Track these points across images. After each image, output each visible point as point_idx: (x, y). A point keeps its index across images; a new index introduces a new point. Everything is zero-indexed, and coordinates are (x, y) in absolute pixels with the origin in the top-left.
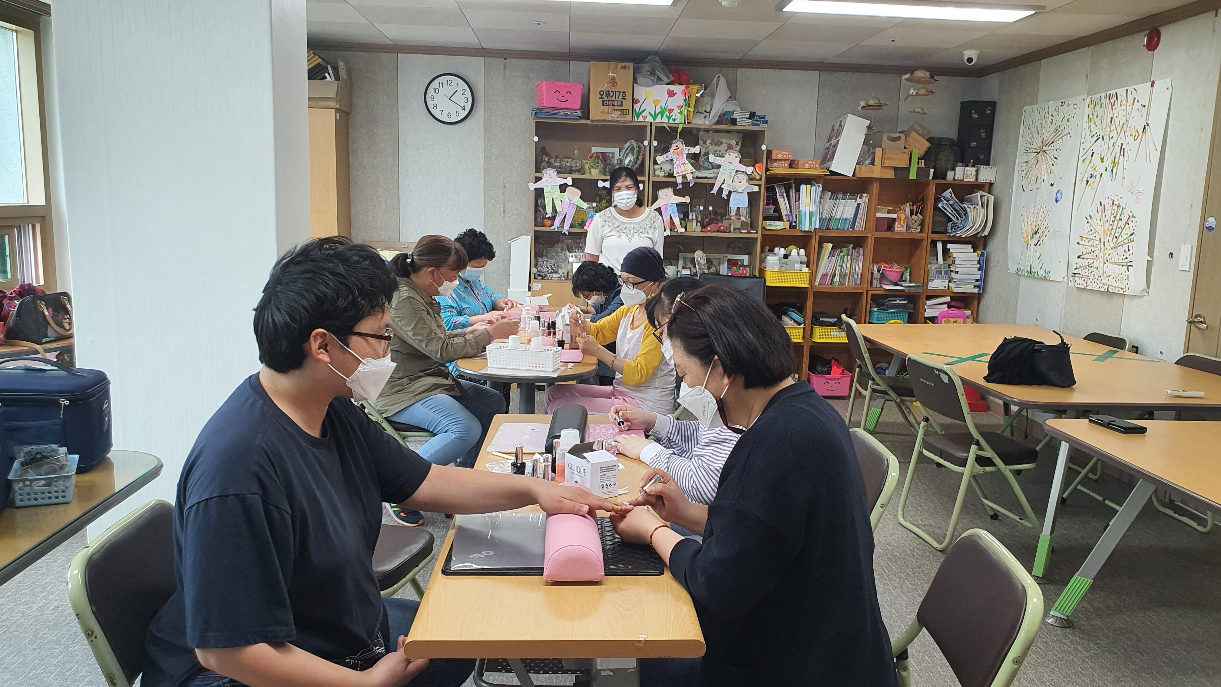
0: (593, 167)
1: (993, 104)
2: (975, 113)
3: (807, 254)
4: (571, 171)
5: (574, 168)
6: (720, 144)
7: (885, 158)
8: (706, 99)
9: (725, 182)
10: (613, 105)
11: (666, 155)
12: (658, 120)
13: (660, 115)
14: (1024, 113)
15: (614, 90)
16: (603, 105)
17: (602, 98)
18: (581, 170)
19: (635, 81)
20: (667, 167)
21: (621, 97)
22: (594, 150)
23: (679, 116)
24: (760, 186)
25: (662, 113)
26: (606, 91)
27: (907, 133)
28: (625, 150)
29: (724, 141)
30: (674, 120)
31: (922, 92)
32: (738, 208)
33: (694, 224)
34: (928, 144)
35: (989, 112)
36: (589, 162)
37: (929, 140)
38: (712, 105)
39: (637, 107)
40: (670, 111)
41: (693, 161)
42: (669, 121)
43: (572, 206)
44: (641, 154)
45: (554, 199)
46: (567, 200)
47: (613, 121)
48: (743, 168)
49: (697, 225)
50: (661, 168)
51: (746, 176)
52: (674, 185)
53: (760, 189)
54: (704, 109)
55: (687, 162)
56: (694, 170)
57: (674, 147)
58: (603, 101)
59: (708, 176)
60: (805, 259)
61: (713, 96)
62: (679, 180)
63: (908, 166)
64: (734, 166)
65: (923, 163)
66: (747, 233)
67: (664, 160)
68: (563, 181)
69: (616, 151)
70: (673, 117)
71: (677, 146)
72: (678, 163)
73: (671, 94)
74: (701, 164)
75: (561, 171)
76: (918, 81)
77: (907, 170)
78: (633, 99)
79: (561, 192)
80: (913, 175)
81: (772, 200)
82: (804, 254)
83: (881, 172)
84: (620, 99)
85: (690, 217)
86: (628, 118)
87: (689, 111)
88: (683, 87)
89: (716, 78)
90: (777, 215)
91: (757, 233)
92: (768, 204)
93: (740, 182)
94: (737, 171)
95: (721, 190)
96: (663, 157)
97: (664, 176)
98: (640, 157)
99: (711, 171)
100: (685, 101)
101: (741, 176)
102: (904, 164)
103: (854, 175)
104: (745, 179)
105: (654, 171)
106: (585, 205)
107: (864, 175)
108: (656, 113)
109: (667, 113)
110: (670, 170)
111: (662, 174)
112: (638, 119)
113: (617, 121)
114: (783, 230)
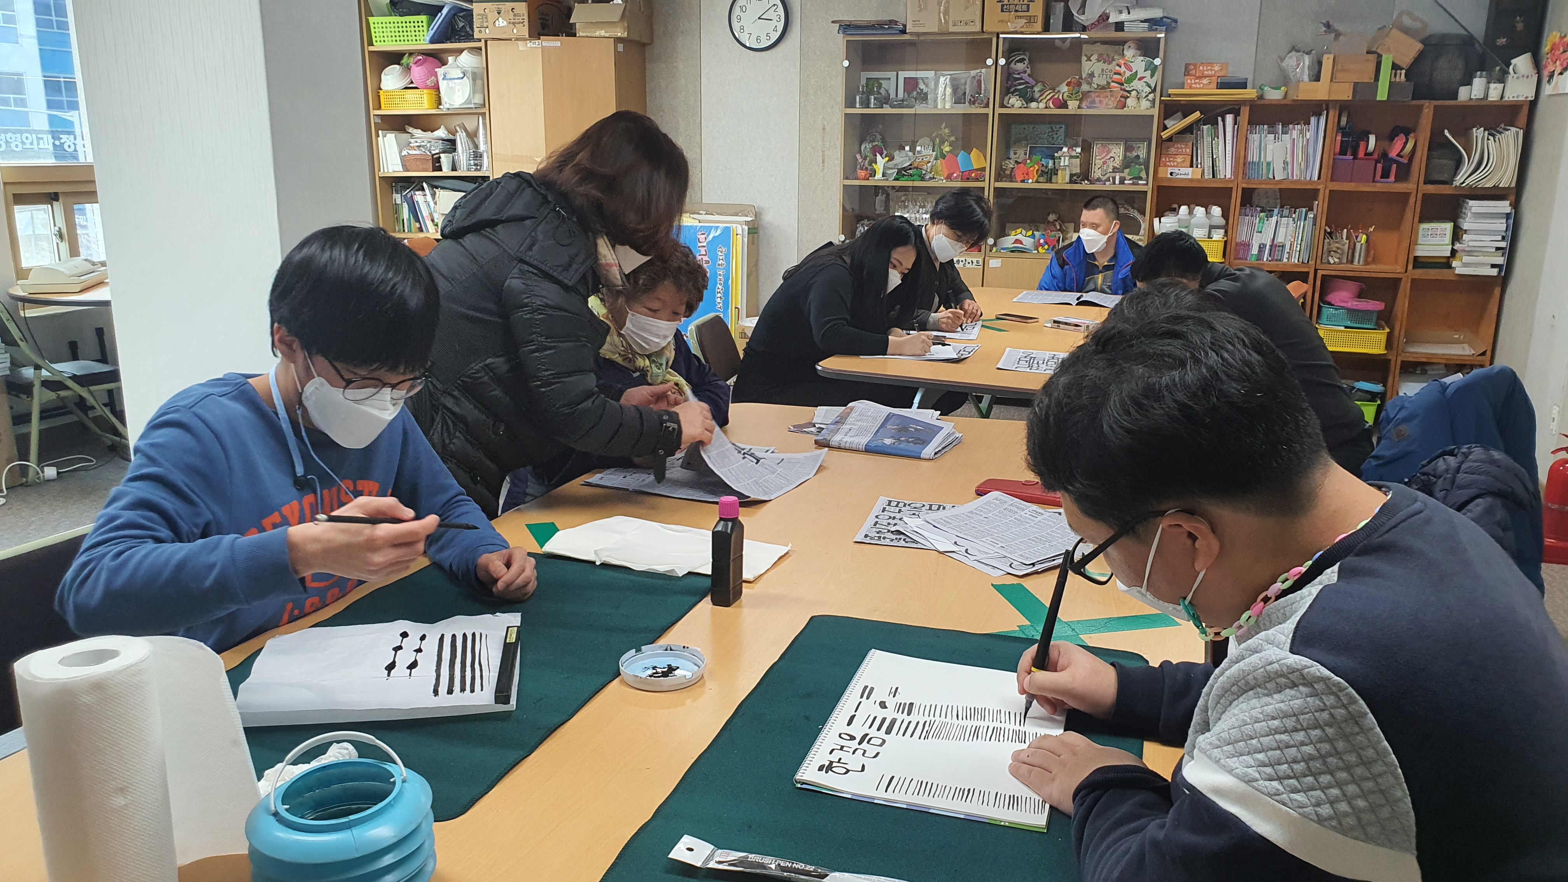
3: (1225, 215)
6: (1110, 60)
7: (1336, 71)
33: (1068, 173)
34: (1421, 47)
37: (1424, 40)
66: (1132, 184)
77: (1373, 86)
80: (1382, 94)
85: (1062, 163)
91: (1147, 184)
105: (1003, 99)
107: (1303, 96)
114: (1191, 180)
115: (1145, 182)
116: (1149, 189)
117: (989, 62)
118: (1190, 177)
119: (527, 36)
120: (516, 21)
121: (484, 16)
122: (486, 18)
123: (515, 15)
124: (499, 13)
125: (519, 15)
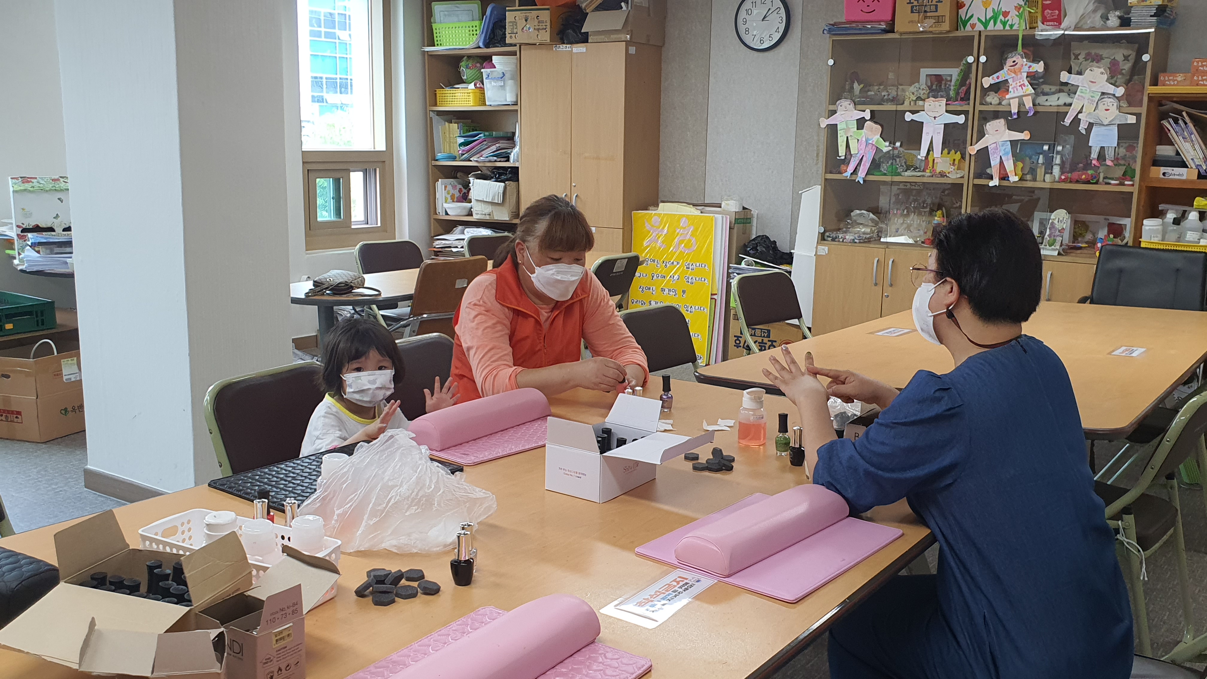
5: (886, 98)
6: (1099, 59)
9: (1084, 110)
10: (925, 12)
11: (998, 74)
12: (990, 27)
13: (992, 21)
16: (912, 12)
17: (910, 3)
18: (888, 100)
22: (924, 72)
23: (1017, 21)
24: (1139, 115)
25: (995, 18)
29: (1105, 54)
30: (1011, 26)
32: (1102, 148)
39: (962, 12)
40: (1006, 14)
41: (1034, 82)
42: (1004, 27)
43: (870, 146)
45: (850, 138)
46: (865, 139)
47: (927, 32)
48: (1111, 89)
51: (1117, 100)
52: (1007, 116)
53: (1139, 119)
56: (1036, 95)
57: (1009, 62)
58: (912, 7)
59: (1061, 102)
62: (1014, 108)
64: (1098, 87)
66: (1116, 184)
67: (993, 82)
68: (861, 115)
70: (1010, 22)
71: (1014, 62)
72: (1013, 85)
75: (858, 102)
79: (857, 129)
86: (945, 27)
93: (1106, 110)
94: (1102, 94)
97: (998, 104)
101: (1108, 100)
104: (1115, 104)
105: (983, 96)
106: (886, 146)
108: (988, 18)
109: (1001, 17)
112: (961, 28)
115: (1131, 183)
116: (1135, 190)
117: (970, 59)
118: (1184, 178)
119: (549, 41)
120: (540, 27)
121: (514, 23)
122: (516, 25)
123: (539, 22)
124: (526, 20)
125: (542, 22)
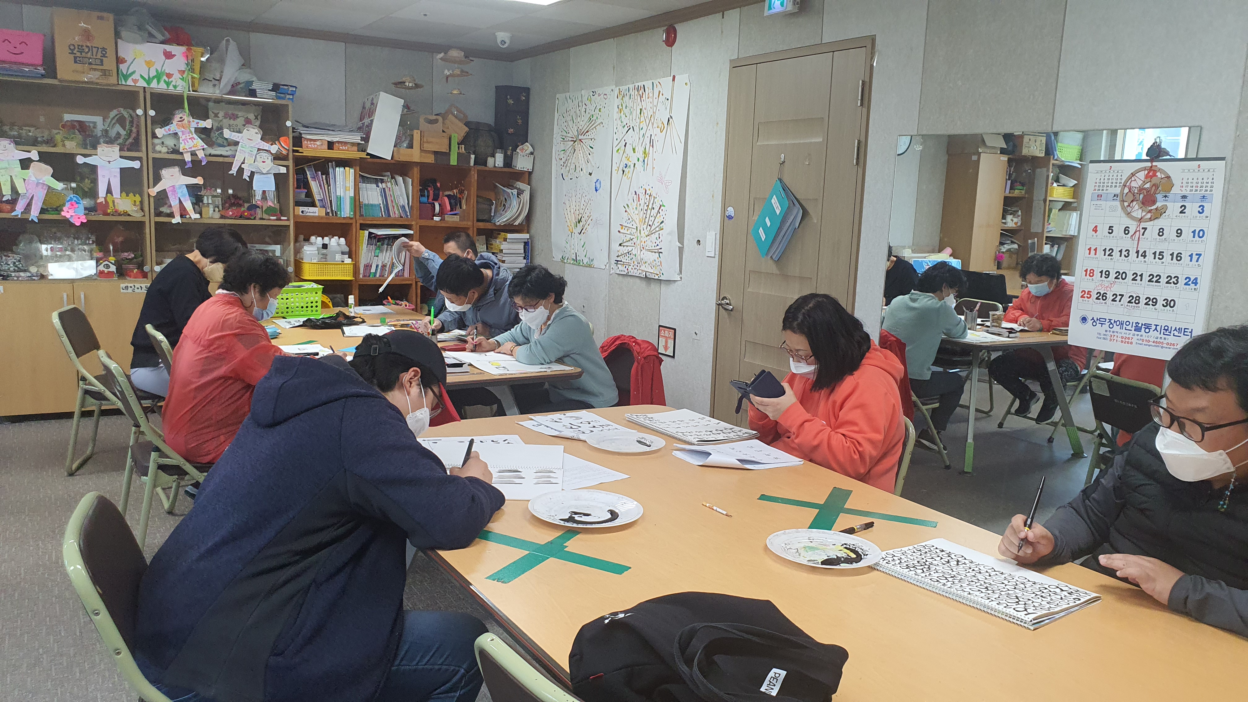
0: (67, 138)
1: (527, 90)
2: (510, 99)
3: (348, 244)
4: (34, 142)
5: (39, 139)
6: (235, 117)
7: (423, 142)
8: (215, 65)
9: (246, 161)
10: (90, 64)
11: (168, 127)
12: (154, 84)
13: (155, 80)
14: (557, 102)
15: (89, 45)
16: (76, 62)
17: (72, 53)
18: (50, 142)
19: (117, 35)
20: (170, 142)
21: (99, 55)
22: (67, 117)
23: (180, 83)
24: (287, 167)
25: (158, 77)
26: (78, 46)
27: (444, 116)
28: (110, 120)
29: (240, 114)
30: (175, 87)
31: (458, 72)
32: (264, 192)
33: (211, 209)
34: (467, 129)
35: (524, 98)
36: (61, 132)
37: (467, 124)
38: (222, 72)
39: (123, 67)
40: (169, 76)
41: (203, 136)
42: (168, 87)
43: (40, 186)
44: (135, 126)
45: (13, 177)
46: (33, 179)
47: (92, 83)
48: (266, 146)
49: (214, 211)
50: (163, 142)
51: (271, 155)
52: (181, 164)
53: (288, 170)
54: (212, 76)
55: (195, 136)
56: (206, 146)
57: (177, 118)
58: (75, 58)
59: (224, 153)
60: (347, 249)
61: (222, 61)
62: (188, 158)
63: (448, 151)
64: (255, 144)
65: (463, 148)
66: (277, 220)
67: (165, 133)
68: (25, 155)
69: (98, 120)
70: (173, 83)
71: (181, 118)
72: (184, 137)
73: (169, 56)
74: (214, 140)
75: (19, 142)
76: (453, 61)
77: (447, 155)
78: (117, 58)
79: (22, 169)
80: (454, 161)
81: (303, 184)
82: (345, 243)
83: (421, 156)
84: (99, 57)
85: (205, 201)
86: (113, 80)
87: (193, 78)
88: (183, 49)
89: (224, 42)
90: (309, 200)
91: (288, 220)
92: (298, 187)
93: (263, 162)
94: (259, 149)
95: (241, 170)
96: (165, 130)
97: (168, 153)
98: (134, 130)
99: (228, 148)
100: (187, 65)
101: (265, 155)
102: (444, 149)
103: (392, 158)
104: (270, 158)
105: (154, 145)
106: (59, 186)
107: (403, 159)
108: (151, 76)
109: (165, 77)
110: (175, 145)
111: (164, 150)
112: (126, 82)
113: (97, 84)
114: (319, 217)
115: (286, 218)
116: (291, 224)
117: (140, 112)
118: (317, 214)
